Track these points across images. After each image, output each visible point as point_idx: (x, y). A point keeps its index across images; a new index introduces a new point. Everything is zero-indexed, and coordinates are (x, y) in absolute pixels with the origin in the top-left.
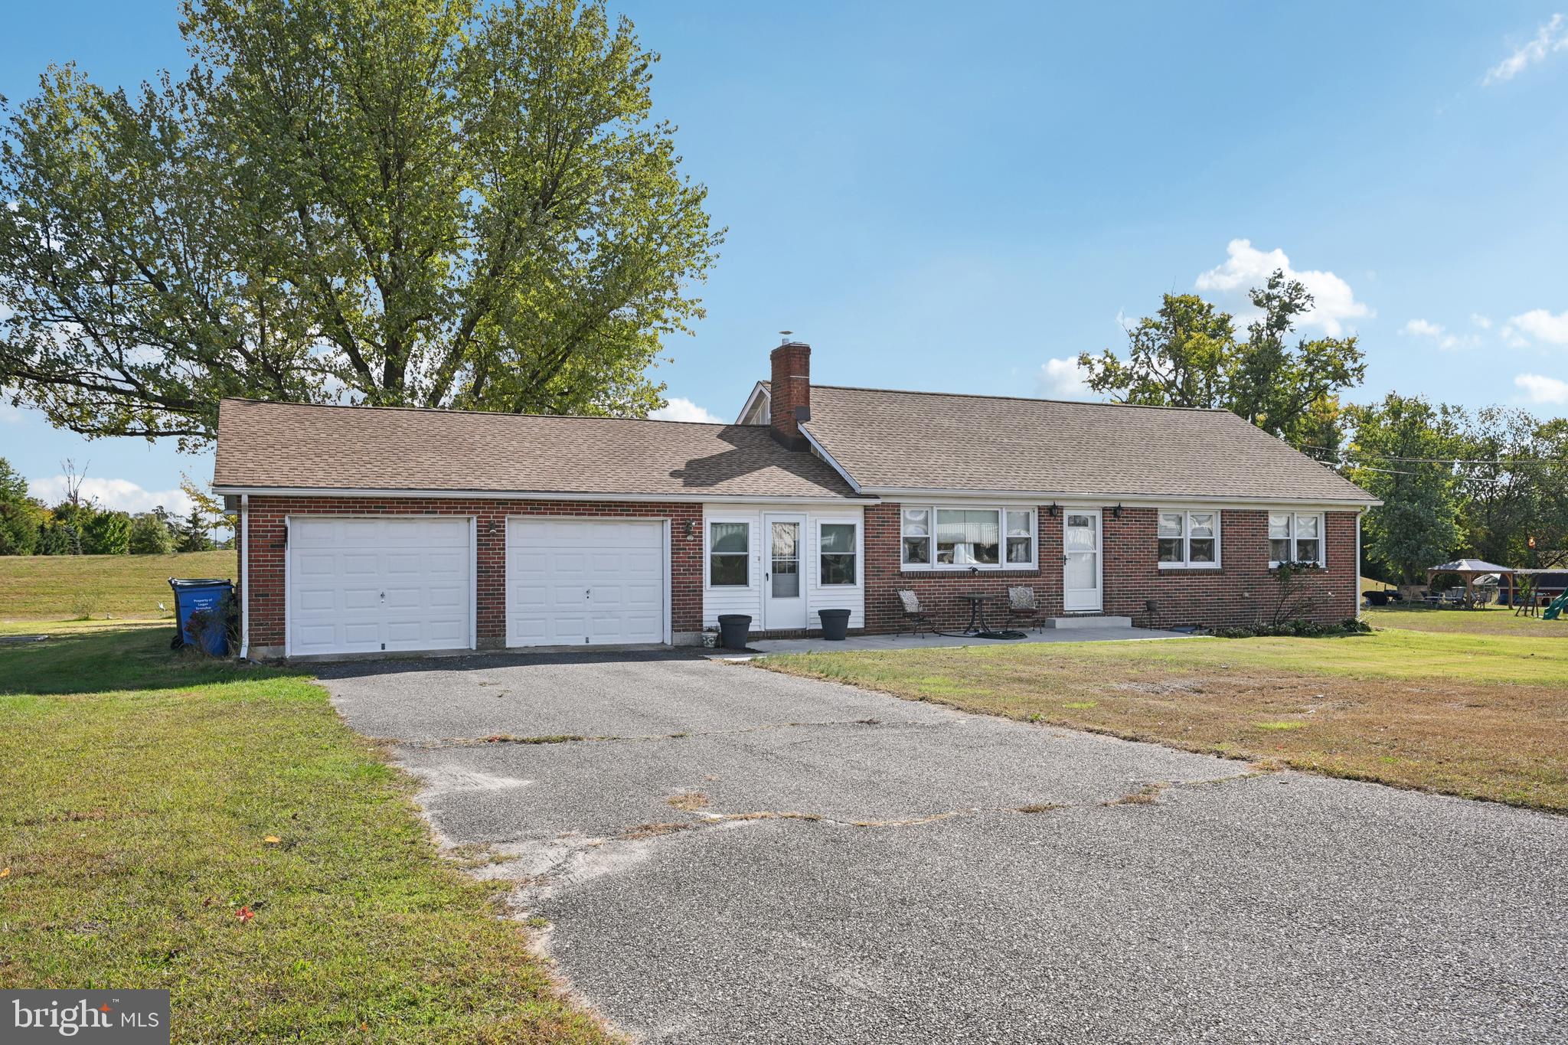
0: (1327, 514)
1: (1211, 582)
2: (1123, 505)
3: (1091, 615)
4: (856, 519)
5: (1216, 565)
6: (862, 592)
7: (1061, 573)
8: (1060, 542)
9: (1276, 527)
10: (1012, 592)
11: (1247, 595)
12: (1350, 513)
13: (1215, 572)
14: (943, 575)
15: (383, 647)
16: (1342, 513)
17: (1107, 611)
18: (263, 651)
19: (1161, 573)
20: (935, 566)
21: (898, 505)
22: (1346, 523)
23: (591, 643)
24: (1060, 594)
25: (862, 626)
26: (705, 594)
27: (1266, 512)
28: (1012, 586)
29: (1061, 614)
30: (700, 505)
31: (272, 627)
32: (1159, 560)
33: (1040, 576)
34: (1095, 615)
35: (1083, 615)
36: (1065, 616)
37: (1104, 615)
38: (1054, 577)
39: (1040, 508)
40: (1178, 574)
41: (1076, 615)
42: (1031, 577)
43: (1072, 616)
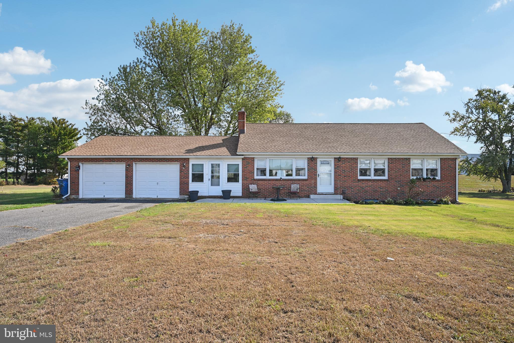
0: (441, 159)
1: (383, 184)
2: (341, 157)
3: (329, 194)
4: (239, 162)
5: (386, 177)
6: (241, 185)
7: (316, 179)
8: (316, 169)
9: (415, 164)
10: (292, 186)
11: (399, 189)
12: (454, 158)
13: (384, 180)
14: (269, 180)
15: (104, 196)
16: (448, 158)
17: (336, 193)
18: (73, 196)
19: (359, 180)
20: (268, 177)
21: (254, 158)
22: (451, 162)
23: (158, 197)
24: (316, 187)
25: (241, 195)
26: (190, 185)
27: (410, 158)
28: (293, 184)
29: (316, 194)
30: (188, 159)
31: (76, 190)
32: (360, 176)
33: (307, 181)
34: (330, 194)
35: (325, 194)
36: (317, 194)
37: (334, 194)
38: (313, 181)
39: (308, 158)
40: (367, 181)
41: (322, 194)
42: (304, 181)
43: (321, 194)
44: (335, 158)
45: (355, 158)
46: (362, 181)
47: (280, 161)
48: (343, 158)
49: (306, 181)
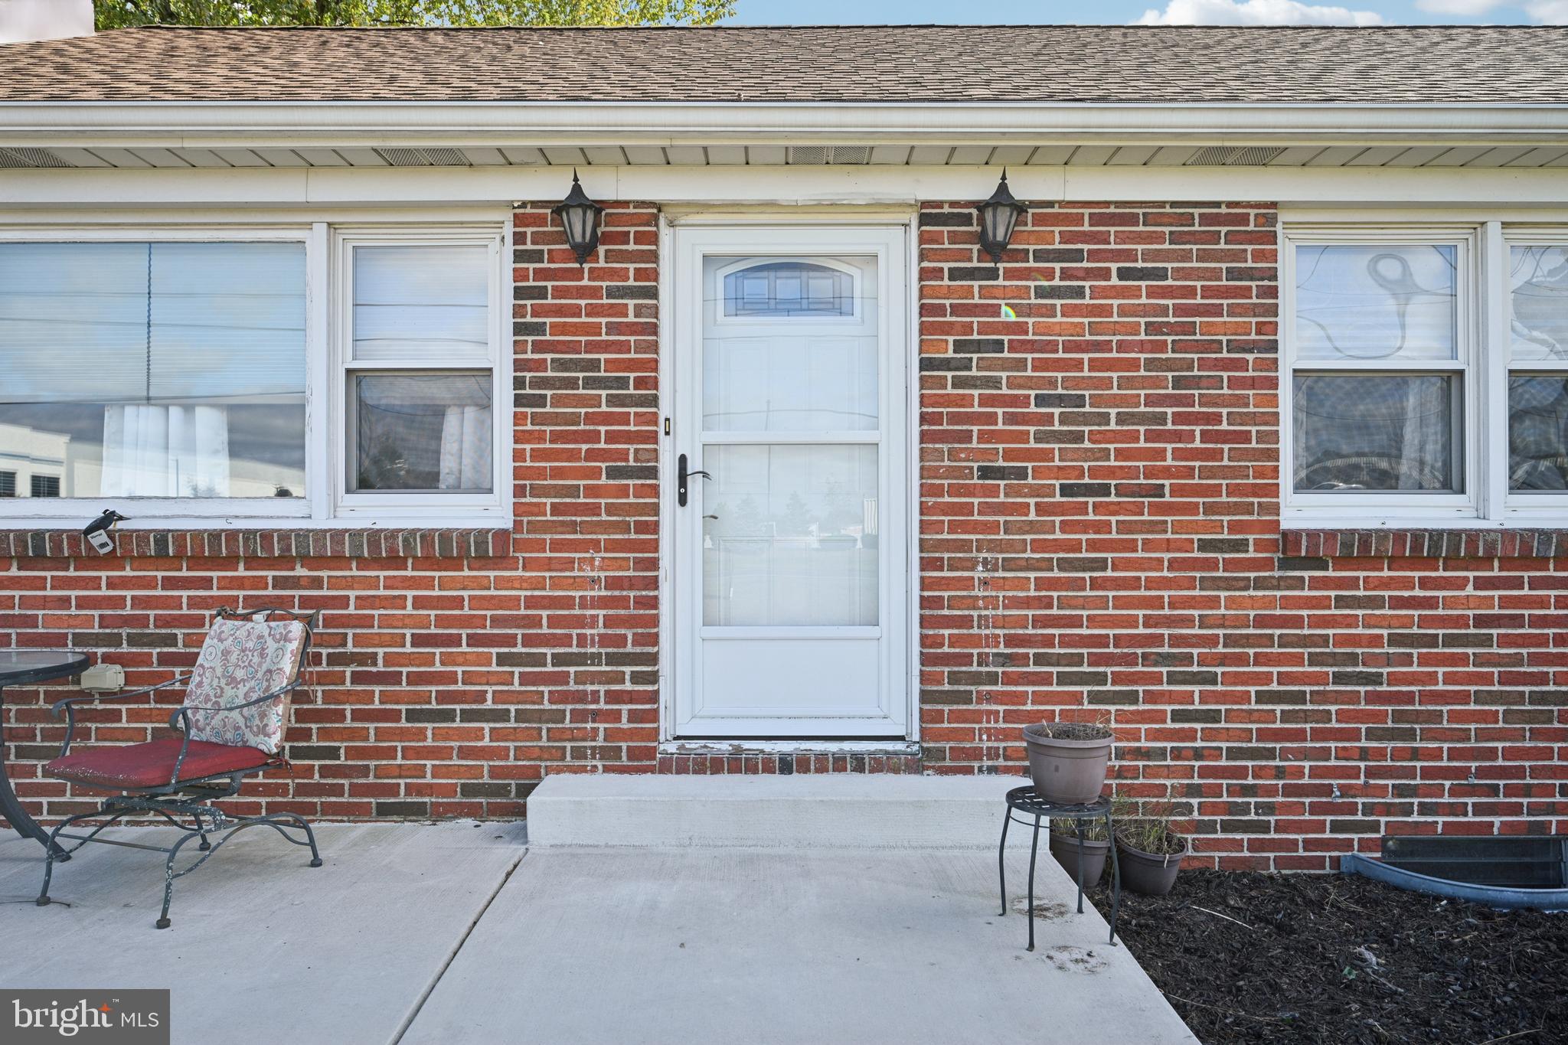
2: (1019, 192)
7: (642, 539)
8: (637, 382)
17: (937, 747)
19: (1300, 554)
24: (642, 658)
29: (646, 761)
32: (1301, 487)
33: (501, 560)
34: (859, 764)
35: (785, 765)
36: (666, 766)
37: (915, 765)
38: (594, 567)
39: (525, 215)
40: (1416, 561)
41: (740, 763)
42: (449, 561)
43: (715, 766)
44: (930, 215)
45: (1233, 215)
46: (1345, 561)
47: (137, 262)
48: (1048, 212)
49: (483, 560)
